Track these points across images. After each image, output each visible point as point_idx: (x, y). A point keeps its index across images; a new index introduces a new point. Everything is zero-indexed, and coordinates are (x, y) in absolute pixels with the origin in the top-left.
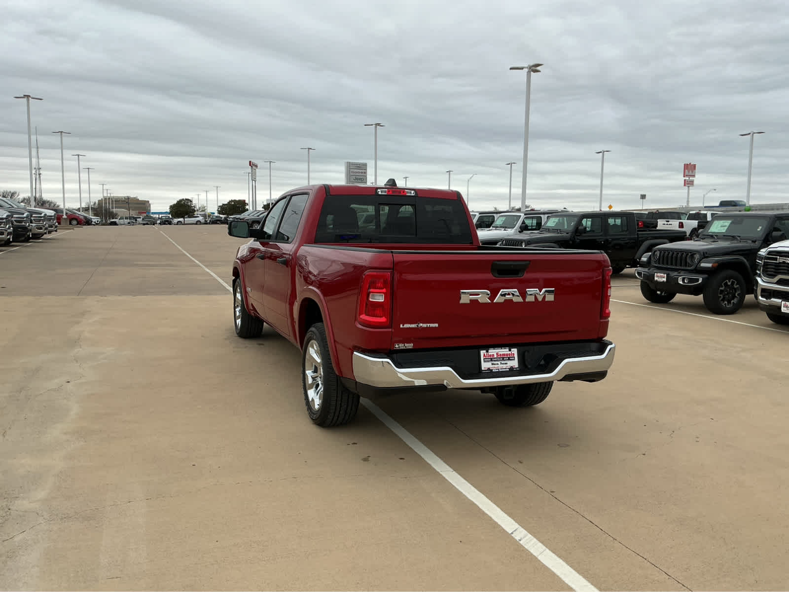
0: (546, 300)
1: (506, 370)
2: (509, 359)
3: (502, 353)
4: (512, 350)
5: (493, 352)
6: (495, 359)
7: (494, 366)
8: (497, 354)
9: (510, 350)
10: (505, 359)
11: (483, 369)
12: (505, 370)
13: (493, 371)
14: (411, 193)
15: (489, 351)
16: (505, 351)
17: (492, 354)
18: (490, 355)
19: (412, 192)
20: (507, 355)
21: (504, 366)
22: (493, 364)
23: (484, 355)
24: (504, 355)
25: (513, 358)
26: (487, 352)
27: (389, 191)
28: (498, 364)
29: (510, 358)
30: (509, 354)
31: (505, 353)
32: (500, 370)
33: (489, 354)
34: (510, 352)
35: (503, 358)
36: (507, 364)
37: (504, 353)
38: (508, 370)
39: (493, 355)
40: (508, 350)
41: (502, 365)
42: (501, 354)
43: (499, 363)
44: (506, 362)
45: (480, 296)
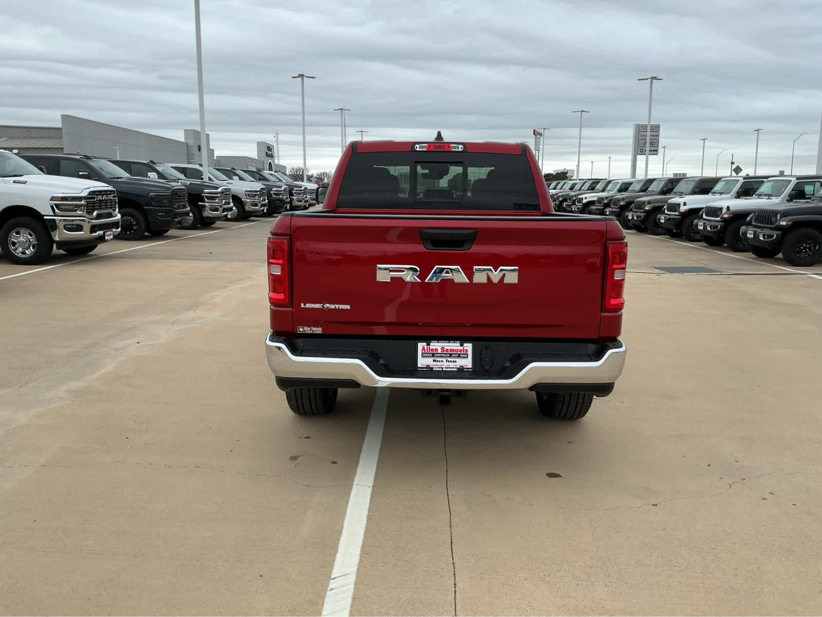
0: (505, 282)
1: (453, 370)
2: (459, 356)
3: (449, 348)
4: (465, 345)
5: (436, 345)
6: (439, 355)
7: (436, 363)
8: (442, 348)
9: (462, 345)
10: (453, 355)
11: (419, 366)
12: (451, 369)
13: (434, 369)
14: (458, 148)
15: (431, 344)
16: (455, 346)
17: (434, 348)
18: (432, 350)
19: (461, 146)
20: (457, 350)
21: (452, 365)
22: (434, 361)
23: (424, 349)
24: (452, 350)
25: (466, 356)
26: (428, 345)
27: (430, 147)
28: (442, 361)
29: (461, 355)
30: (461, 350)
31: (455, 348)
32: (444, 369)
33: (431, 347)
34: (462, 348)
35: (450, 354)
36: (456, 362)
37: (452, 348)
38: (456, 370)
39: (437, 349)
40: (459, 344)
41: (448, 364)
42: (447, 350)
43: (444, 360)
44: (454, 360)
45: (405, 272)
